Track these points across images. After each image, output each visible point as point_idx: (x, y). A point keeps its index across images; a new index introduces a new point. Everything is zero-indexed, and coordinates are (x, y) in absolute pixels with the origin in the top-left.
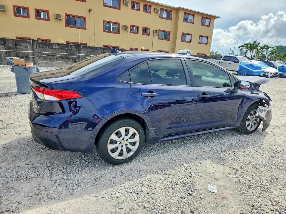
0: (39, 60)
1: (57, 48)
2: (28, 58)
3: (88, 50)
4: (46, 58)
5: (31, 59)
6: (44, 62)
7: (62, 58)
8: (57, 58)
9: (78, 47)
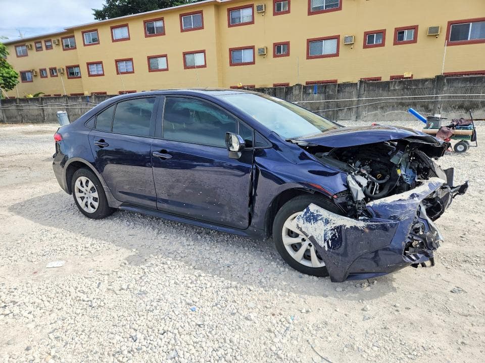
0: (365, 111)
1: (397, 88)
2: (350, 109)
3: (460, 85)
4: (375, 107)
5: (354, 110)
6: (373, 113)
7: (402, 105)
8: (393, 106)
9: (437, 82)
